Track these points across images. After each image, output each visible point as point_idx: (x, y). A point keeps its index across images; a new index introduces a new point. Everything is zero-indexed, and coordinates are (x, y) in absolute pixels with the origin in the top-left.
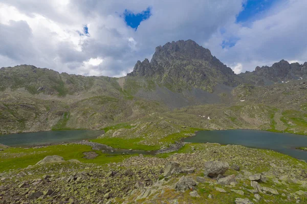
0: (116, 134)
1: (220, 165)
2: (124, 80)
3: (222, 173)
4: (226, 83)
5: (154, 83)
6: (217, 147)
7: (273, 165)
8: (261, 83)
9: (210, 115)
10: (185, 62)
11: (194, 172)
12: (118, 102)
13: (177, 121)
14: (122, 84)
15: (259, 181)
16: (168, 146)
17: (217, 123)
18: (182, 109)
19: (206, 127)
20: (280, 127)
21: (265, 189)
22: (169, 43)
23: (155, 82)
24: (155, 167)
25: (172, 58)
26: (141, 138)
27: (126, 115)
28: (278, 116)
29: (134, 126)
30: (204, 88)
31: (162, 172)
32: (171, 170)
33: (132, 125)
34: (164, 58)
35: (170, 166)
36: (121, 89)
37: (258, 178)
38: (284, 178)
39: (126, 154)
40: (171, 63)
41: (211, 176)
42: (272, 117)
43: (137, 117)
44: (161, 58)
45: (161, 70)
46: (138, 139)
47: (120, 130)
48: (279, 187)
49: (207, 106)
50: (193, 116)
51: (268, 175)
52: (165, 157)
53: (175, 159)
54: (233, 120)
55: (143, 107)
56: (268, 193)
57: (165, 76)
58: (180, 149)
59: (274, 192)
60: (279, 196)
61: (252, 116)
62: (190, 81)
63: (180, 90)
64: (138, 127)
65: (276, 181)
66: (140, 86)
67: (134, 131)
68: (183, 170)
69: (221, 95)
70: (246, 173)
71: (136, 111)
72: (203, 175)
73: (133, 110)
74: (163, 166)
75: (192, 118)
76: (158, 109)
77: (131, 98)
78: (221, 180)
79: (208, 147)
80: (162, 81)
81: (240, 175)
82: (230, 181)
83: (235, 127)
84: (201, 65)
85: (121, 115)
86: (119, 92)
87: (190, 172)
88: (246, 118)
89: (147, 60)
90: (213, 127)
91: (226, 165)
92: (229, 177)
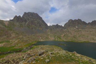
0: (1, 45)
1: (42, 51)
2: (8, 22)
3: (43, 53)
4: (45, 28)
5: (22, 25)
6: (42, 46)
7: (55, 49)
8: (53, 29)
9: (41, 37)
10: (34, 20)
11: (35, 55)
12: (3, 31)
13: (31, 39)
14: (6, 24)
15: (51, 54)
16: (27, 48)
17: (43, 39)
18: (33, 35)
19: (40, 40)
20: (56, 40)
21: (52, 55)
22: (29, 12)
23: (23, 25)
24: (21, 56)
25: (30, 18)
26: (15, 46)
27: (8, 37)
28: (56, 37)
29: (11, 42)
30: (40, 29)
31: (23, 57)
32: (27, 56)
33: (10, 41)
34: (27, 17)
36: (6, 26)
37: (51, 53)
38: (56, 52)
40: (30, 19)
41: (40, 55)
42: (55, 37)
43: (14, 38)
45: (26, 21)
46: (13, 47)
47: (4, 43)
48: (55, 54)
49: (40, 34)
50: (36, 37)
51: (53, 52)
52: (25, 52)
53: (29, 52)
54: (47, 38)
55: (17, 34)
56: (53, 56)
57: (27, 23)
58: (31, 48)
59: (54, 56)
60: (55, 56)
61: (51, 37)
62: (36, 26)
63: (32, 29)
64: (14, 42)
65: (55, 53)
66: (16, 25)
67: (12, 43)
68: (31, 55)
69: (44, 31)
70: (49, 52)
71: (13, 35)
72: (37, 55)
73: (12, 35)
74: (24, 55)
75: (36, 38)
76: (24, 34)
77: (11, 30)
78: (42, 56)
79: (40, 47)
80: (26, 25)
81: (47, 53)
82: (45, 55)
83: (47, 40)
84: (39, 22)
85: (5, 37)
86: (4, 27)
87: (33, 55)
88: (50, 37)
89: (20, 16)
90: (42, 40)
91: (44, 51)
92: (45, 54)
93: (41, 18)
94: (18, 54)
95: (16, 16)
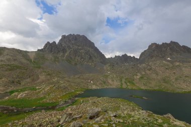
0: (22, 95)
1: (97, 110)
2: (35, 54)
3: (97, 115)
4: (101, 62)
5: (58, 58)
6: (96, 99)
7: (121, 106)
8: (117, 64)
9: (92, 80)
10: (80, 48)
11: (81, 117)
12: (27, 70)
13: (73, 84)
14: (32, 57)
15: (115, 116)
16: (65, 102)
17: (96, 85)
18: (77, 76)
19: (90, 87)
20: (124, 86)
21: (118, 120)
22: (71, 35)
23: (60, 58)
24: (55, 119)
25: (72, 44)
26: (45, 98)
27: (33, 80)
28: (124, 80)
29: (39, 89)
30: (90, 64)
31: (59, 121)
32: (66, 119)
33: (37, 88)
34: (67, 43)
35: (65, 116)
36: (31, 60)
37: (115, 114)
38: (126, 112)
39: (29, 111)
40: (71, 46)
41: (91, 118)
42: (121, 81)
43: (43, 82)
44: (65, 43)
45: (64, 51)
46: (42, 99)
47: (26, 92)
48: (123, 117)
49: (91, 75)
50: (82, 80)
51: (119, 112)
52: (62, 110)
53: (69, 111)
54: (105, 83)
55: (49, 75)
56: (119, 122)
57: (66, 54)
58: (73, 103)
59: (121, 121)
60: (123, 123)
61: (113, 81)
62: (82, 60)
63: (76, 64)
64: (43, 89)
65: (122, 115)
66: (48, 59)
67: (39, 92)
68: (74, 117)
69: (99, 68)
70: (110, 112)
71: (42, 77)
72: (86, 118)
73: (40, 76)
74: (60, 117)
75: (82, 82)
76: (60, 76)
77: (39, 68)
78: (96, 120)
79: (91, 100)
80: (64, 58)
81: (107, 114)
82: (101, 119)
83: (105, 87)
84: (89, 51)
85: (28, 80)
86: (28, 62)
87: (78, 118)
88: (110, 81)
89: (54, 42)
90: (94, 87)
91: (100, 109)
92: (101, 117)
93: (91, 45)
94: (49, 113)
95: (48, 42)
